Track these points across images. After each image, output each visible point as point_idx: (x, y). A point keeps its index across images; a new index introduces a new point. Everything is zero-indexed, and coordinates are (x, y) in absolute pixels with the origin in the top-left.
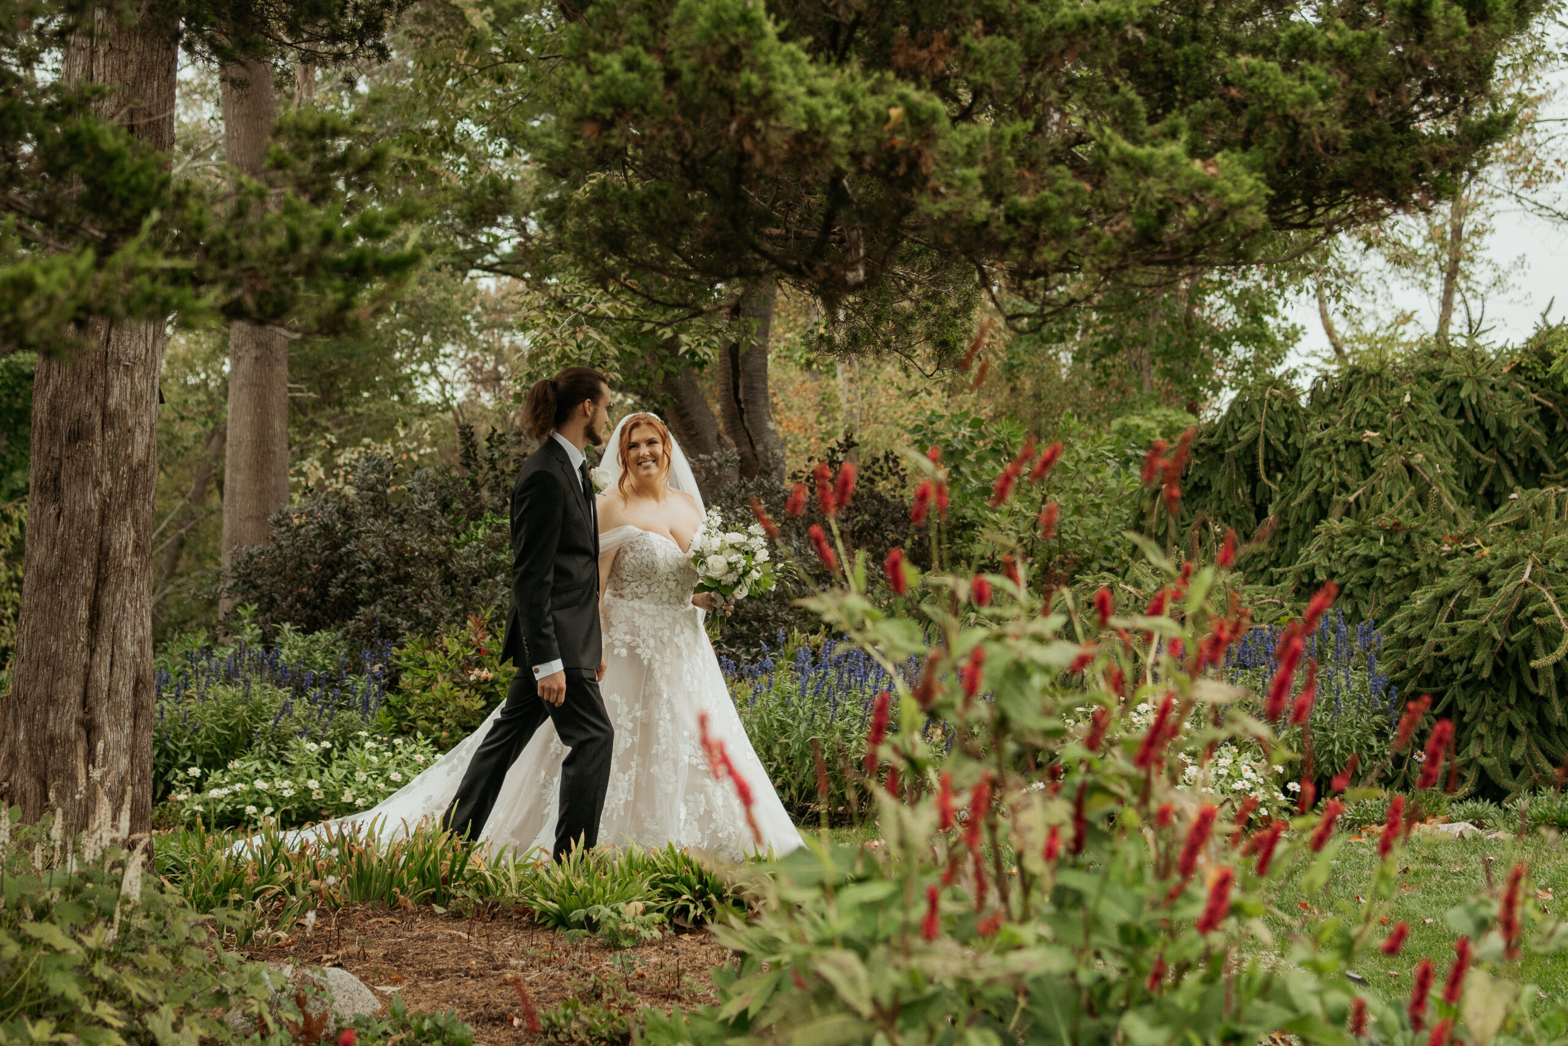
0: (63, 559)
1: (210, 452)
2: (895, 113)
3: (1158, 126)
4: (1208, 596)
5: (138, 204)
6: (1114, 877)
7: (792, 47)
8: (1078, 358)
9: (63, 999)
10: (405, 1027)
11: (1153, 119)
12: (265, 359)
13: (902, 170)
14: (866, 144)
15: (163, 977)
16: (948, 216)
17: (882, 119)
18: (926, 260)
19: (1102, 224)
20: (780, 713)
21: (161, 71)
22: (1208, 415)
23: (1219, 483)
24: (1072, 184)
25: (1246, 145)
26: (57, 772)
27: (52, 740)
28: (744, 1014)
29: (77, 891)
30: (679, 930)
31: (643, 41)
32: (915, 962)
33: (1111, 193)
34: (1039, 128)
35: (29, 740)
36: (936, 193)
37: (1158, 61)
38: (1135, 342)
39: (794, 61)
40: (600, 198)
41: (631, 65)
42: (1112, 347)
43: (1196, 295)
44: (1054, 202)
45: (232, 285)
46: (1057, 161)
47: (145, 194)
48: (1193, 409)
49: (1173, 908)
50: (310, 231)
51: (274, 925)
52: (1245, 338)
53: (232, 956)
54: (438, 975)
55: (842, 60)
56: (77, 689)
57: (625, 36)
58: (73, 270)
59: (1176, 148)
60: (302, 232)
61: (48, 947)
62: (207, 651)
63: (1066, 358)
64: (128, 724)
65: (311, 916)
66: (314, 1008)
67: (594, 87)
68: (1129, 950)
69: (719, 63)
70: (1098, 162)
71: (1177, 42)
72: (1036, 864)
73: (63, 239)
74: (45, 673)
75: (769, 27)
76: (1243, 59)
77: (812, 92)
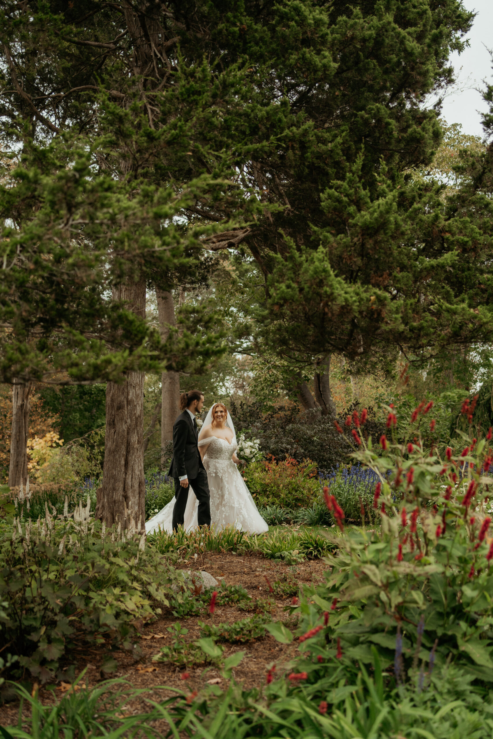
0: (116, 446)
1: (157, 412)
2: (373, 298)
3: (458, 299)
4: (484, 449)
5: (140, 336)
6: (456, 541)
7: (339, 279)
8: (428, 374)
9: (123, 581)
10: (226, 590)
11: (456, 296)
12: (172, 382)
13: (375, 316)
14: (364, 308)
15: (152, 574)
16: (391, 330)
17: (369, 300)
18: (381, 345)
19: (441, 330)
20: (338, 490)
21: (141, 295)
22: (472, 391)
23: (478, 413)
24: (431, 318)
25: (487, 303)
26: (117, 511)
27: (115, 501)
28: (334, 586)
29: (125, 548)
30: (310, 559)
31: (292, 279)
32: (394, 569)
33: (443, 321)
34: (419, 301)
35: (108, 501)
36: (387, 323)
37: (457, 278)
38: (447, 368)
39: (340, 283)
40: (279, 329)
41: (288, 287)
42: (440, 370)
43: (467, 352)
44: (425, 324)
45: (169, 359)
46: (424, 311)
47: (142, 333)
48: (468, 389)
49: (477, 551)
50: (192, 342)
51: (184, 558)
52: (484, 366)
53: (172, 568)
54: (235, 573)
55: (355, 282)
56: (122, 485)
57: (286, 278)
58: (123, 356)
59: (465, 305)
60: (190, 342)
61: (118, 565)
62: (159, 473)
63: (425, 374)
64: (137, 496)
65: (196, 555)
66: (198, 584)
67: (277, 294)
68: (462, 565)
69: (317, 285)
70: (438, 311)
71: (463, 271)
72: (432, 536)
73: (117, 348)
74: (112, 481)
75: (331, 273)
76: (485, 276)
77: (346, 293)
